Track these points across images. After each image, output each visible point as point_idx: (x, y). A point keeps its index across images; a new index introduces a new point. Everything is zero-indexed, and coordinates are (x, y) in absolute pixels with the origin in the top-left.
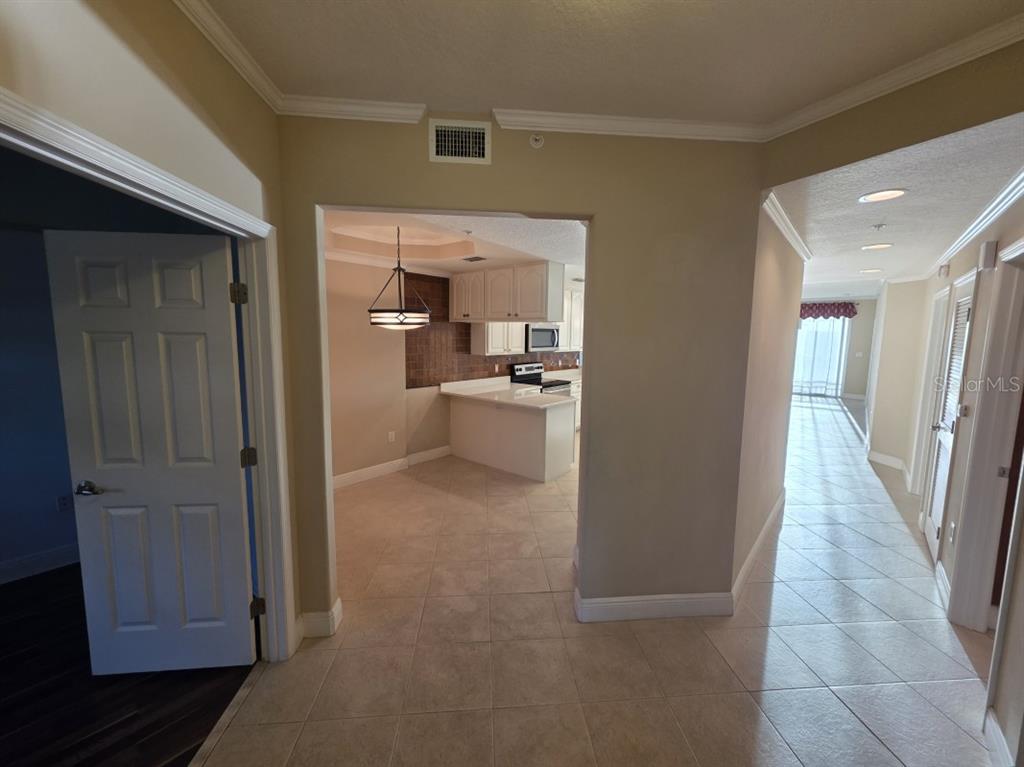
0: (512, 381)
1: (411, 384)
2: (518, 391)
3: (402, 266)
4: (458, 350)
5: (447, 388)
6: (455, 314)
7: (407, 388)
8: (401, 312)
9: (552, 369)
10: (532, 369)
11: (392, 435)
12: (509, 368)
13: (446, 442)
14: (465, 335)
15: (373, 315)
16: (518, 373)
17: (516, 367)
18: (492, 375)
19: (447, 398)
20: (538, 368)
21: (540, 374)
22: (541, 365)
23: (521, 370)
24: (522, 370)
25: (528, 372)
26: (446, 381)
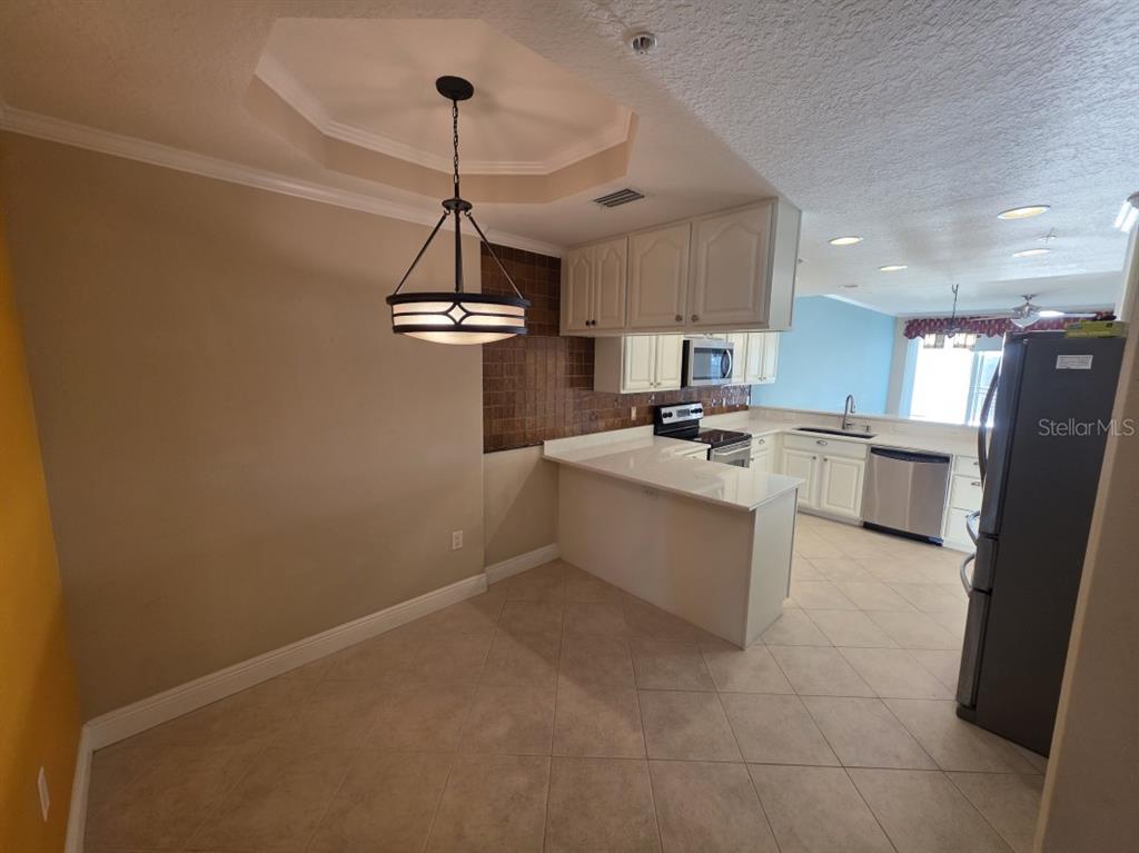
0: (655, 433)
1: (493, 444)
2: (665, 450)
3: (462, 196)
4: (572, 383)
5: (553, 449)
6: (570, 321)
7: (485, 452)
8: (457, 298)
9: (712, 412)
10: (687, 412)
11: (458, 535)
12: (653, 412)
13: (552, 538)
14: (586, 358)
15: (398, 308)
16: (666, 421)
17: (664, 411)
18: (627, 424)
19: (554, 467)
20: (696, 411)
21: (697, 421)
22: (699, 406)
23: (670, 415)
24: (673, 416)
25: (681, 419)
26: (554, 436)
